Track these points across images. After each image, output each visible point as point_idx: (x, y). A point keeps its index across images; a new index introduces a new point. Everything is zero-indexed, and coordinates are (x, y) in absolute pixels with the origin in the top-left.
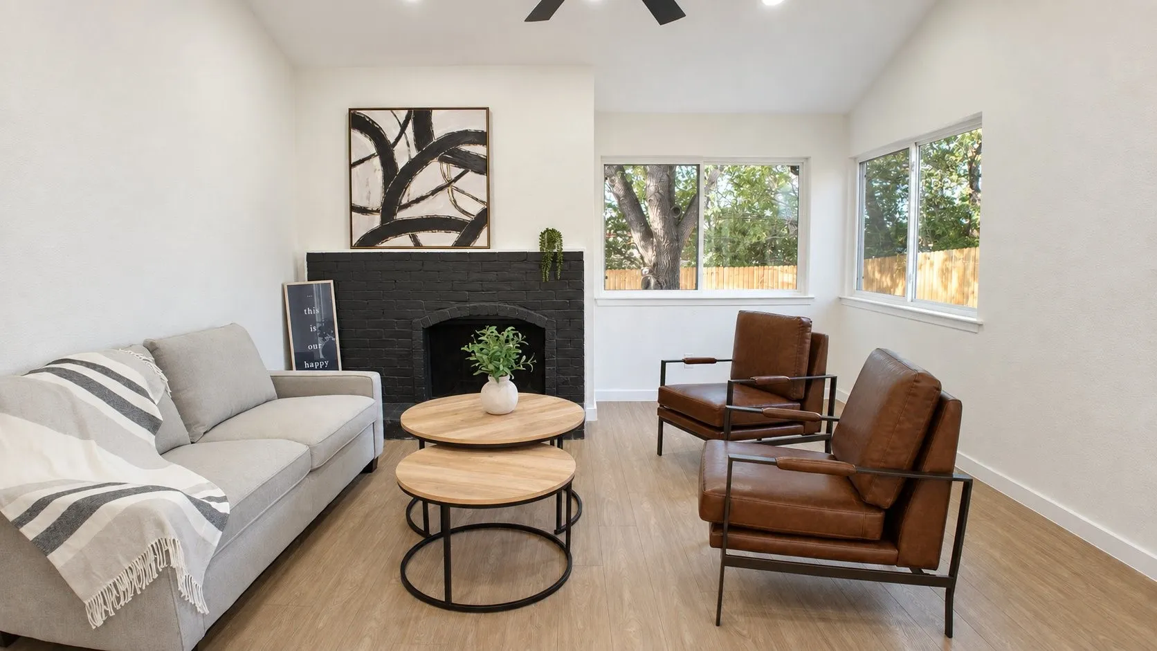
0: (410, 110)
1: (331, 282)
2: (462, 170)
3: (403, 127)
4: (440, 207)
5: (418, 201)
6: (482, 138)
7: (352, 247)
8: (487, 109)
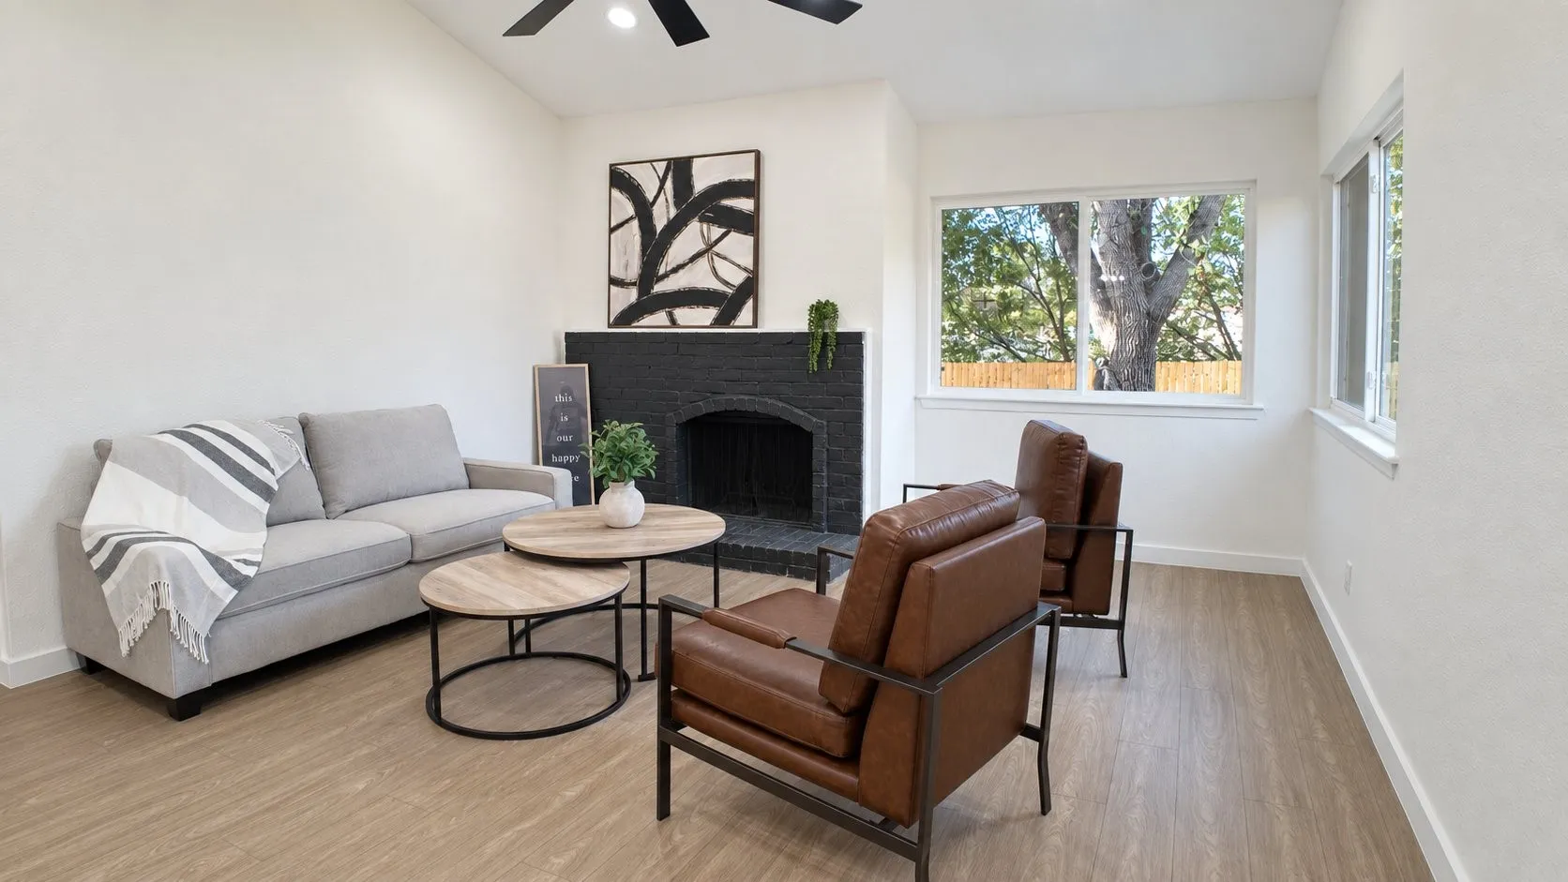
0: (669, 160)
1: (586, 366)
2: (724, 230)
3: (663, 181)
4: (699, 277)
5: (675, 270)
6: (750, 189)
7: (610, 326)
8: (758, 154)
